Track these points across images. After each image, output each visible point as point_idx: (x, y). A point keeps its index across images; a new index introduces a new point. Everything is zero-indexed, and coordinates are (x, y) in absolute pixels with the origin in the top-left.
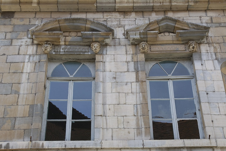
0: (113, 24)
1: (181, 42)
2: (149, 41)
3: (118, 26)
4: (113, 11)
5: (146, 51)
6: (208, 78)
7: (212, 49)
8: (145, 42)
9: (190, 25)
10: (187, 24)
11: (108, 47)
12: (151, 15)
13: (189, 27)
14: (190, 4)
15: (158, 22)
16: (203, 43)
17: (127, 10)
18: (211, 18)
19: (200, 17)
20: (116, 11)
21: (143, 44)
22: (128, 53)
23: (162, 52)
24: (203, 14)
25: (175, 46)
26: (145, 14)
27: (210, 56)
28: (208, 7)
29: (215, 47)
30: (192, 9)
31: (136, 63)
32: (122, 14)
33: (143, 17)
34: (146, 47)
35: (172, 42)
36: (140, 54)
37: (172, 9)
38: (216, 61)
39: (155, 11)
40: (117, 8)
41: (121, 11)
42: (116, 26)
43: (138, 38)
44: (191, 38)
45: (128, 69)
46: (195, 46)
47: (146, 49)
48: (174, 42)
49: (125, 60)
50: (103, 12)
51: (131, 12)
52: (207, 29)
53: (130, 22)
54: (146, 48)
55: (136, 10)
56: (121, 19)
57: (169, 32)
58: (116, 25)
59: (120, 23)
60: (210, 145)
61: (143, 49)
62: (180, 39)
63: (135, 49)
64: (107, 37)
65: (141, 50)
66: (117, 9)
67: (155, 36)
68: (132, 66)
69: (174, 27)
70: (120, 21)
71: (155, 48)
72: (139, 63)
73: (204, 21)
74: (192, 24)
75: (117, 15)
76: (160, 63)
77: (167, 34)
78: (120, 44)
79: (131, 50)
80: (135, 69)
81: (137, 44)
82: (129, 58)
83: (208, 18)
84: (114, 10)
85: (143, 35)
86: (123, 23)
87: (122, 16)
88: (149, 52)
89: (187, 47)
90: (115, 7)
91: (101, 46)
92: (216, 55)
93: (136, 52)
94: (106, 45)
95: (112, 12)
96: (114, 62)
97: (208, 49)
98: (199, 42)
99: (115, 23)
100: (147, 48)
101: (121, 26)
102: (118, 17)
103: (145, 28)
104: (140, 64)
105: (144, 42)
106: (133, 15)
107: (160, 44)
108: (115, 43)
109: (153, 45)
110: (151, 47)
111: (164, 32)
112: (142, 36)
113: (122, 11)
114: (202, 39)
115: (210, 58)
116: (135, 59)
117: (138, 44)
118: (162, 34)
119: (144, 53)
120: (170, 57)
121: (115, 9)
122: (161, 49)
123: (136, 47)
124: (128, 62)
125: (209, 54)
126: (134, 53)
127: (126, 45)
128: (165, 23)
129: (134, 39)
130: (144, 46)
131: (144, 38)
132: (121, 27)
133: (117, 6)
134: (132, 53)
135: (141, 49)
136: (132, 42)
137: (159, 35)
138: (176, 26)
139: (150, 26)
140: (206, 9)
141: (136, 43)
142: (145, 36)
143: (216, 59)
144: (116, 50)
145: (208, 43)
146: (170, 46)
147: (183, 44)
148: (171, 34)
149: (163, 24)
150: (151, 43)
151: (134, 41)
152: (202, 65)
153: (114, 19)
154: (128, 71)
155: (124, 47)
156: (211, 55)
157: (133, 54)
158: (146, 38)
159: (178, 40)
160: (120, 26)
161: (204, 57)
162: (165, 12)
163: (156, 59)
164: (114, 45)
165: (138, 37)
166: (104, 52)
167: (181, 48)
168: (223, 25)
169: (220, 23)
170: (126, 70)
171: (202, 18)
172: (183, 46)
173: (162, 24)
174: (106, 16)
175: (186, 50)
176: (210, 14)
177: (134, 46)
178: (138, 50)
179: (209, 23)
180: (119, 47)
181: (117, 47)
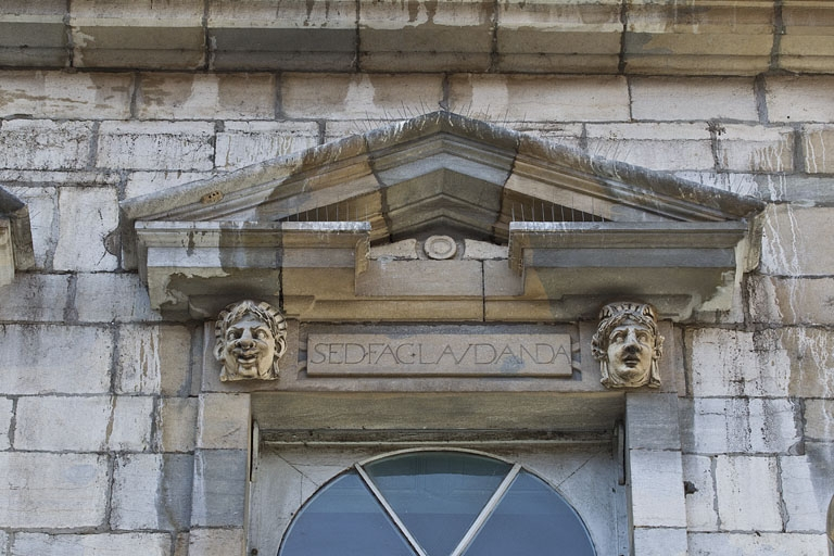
0: (39, 159)
1: (548, 313)
2: (299, 298)
3: (77, 178)
4: (52, 59)
5: (267, 376)
7: (779, 372)
8: (263, 306)
9: (617, 186)
10: (598, 177)
12: (338, 102)
13: (613, 199)
14: (639, 25)
15: (374, 153)
16: (718, 320)
17: (155, 60)
18: (797, 137)
19: (714, 127)
20: (78, 60)
21: (244, 318)
22: (128, 385)
23: (394, 384)
24: (735, 104)
25: (500, 339)
26: (298, 91)
27: (757, 423)
28: (775, 56)
29: (800, 359)
30: (661, 63)
31: (178, 463)
32: (122, 89)
33: (280, 116)
34: (271, 343)
35: (473, 310)
36: (219, 397)
37: (508, 62)
38: (800, 466)
39: (377, 75)
40: (79, 39)
41: (114, 64)
42: (61, 177)
43: (205, 275)
44: (620, 279)
45: (110, 511)
46: (647, 348)
47: (266, 363)
48: (494, 311)
49: (95, 440)
51: (186, 74)
52: (742, 214)
53: (172, 149)
54: (264, 350)
55: (226, 61)
56: (106, 128)
57: (462, 233)
58: (62, 170)
59: (93, 157)
61: (243, 353)
62: (535, 284)
63: (185, 357)
65: (230, 360)
66: (83, 50)
67: (340, 257)
68: (143, 483)
69: (501, 193)
70: (95, 138)
71: (336, 354)
72: (201, 463)
73: (738, 158)
74: (636, 178)
75: (82, 94)
76: (376, 470)
77: (441, 246)
78: (70, 318)
79: (154, 361)
80: (164, 508)
81: (206, 314)
82: (132, 424)
83: (773, 135)
84: (61, 58)
85: (249, 247)
86: (113, 156)
87: (118, 106)
88: (291, 380)
89: (587, 347)
90: (66, 38)
92: (801, 418)
93: (190, 383)
95: (47, 68)
96: (12, 449)
97: (750, 366)
98: (685, 314)
99: (55, 158)
100: (272, 352)
101: (100, 178)
102: (88, 111)
103: (274, 198)
104: (209, 476)
105: (257, 300)
106: (205, 96)
107: (385, 325)
108: (36, 307)
109: (327, 325)
110: (314, 340)
111: (421, 233)
112: (242, 259)
113: (122, 64)
114: (709, 293)
115: (757, 443)
116: (177, 438)
117: (213, 318)
118: (408, 247)
119: (249, 385)
120: (461, 424)
121: (68, 48)
122: (387, 365)
123: (192, 343)
124: (113, 457)
125: (756, 406)
126: (176, 386)
127: (114, 326)
128: (430, 166)
129: (177, 280)
130: (246, 337)
131: (253, 270)
132: (94, 184)
133: (83, 29)
134: (154, 383)
135: (224, 355)
136: (164, 299)
137: (379, 252)
138: (515, 184)
139: (310, 181)
140: (763, 65)
141: (198, 310)
142: (267, 259)
143: (801, 449)
144: (35, 361)
145: (755, 326)
146: (458, 340)
147: (558, 325)
148: (475, 248)
149: (414, 169)
150: (309, 312)
151: (178, 298)
152: (689, 489)
153: (54, 126)
154: (108, 527)
155: (104, 341)
156: (770, 414)
157: (165, 395)
158: (270, 270)
159: (520, 298)
160: (89, 177)
161: (710, 433)
162: (452, 77)
163: (344, 441)
164: (26, 324)
165: (207, 262)
167: (545, 353)
170: (93, 518)
171: (730, 132)
172: (561, 340)
173: (407, 173)
175: (575, 374)
176: (789, 105)
177: (177, 339)
178: (207, 367)
179: (775, 175)
180: (66, 335)
181: (46, 338)
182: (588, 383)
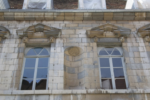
0: (12, 27)
1: (46, 37)
6: (56, 57)
7: (62, 41)
10: (50, 27)
11: (6, 39)
12: (34, 22)
13: (51, 29)
14: (55, 17)
15: (35, 26)
16: (58, 38)
17: (21, 20)
18: (66, 24)
19: (60, 24)
20: (15, 20)
22: (17, 43)
24: (61, 22)
25: (43, 39)
26: (31, 22)
27: (60, 45)
28: (65, 19)
29: (64, 40)
30: (57, 19)
31: (19, 48)
33: (29, 23)
35: (41, 37)
36: (23, 43)
37: (46, 19)
38: (63, 48)
39: (37, 20)
40: (15, 18)
41: (18, 20)
44: (51, 35)
45: (14, 51)
47: (26, 41)
48: (43, 37)
49: (14, 46)
50: (8, 20)
51: (23, 20)
53: (22, 26)
55: (26, 20)
57: (41, 32)
60: (48, 93)
61: (24, 40)
62: (45, 35)
63: (21, 41)
64: (5, 34)
67: (32, 34)
68: (17, 50)
69: (43, 29)
71: (32, 40)
72: (21, 48)
73: (61, 26)
74: (53, 28)
75: (15, 22)
76: (34, 48)
77: (39, 33)
78: (13, 38)
79: (19, 41)
82: (16, 45)
83: (64, 24)
86: (17, 26)
87: (18, 23)
88: (28, 42)
91: (2, 39)
92: (63, 44)
94: (6, 38)
95: (13, 20)
96: (8, 47)
97: (60, 41)
98: (56, 37)
99: (13, 27)
102: (16, 23)
103: (27, 29)
104: (21, 49)
106: (24, 22)
107: (35, 38)
108: (11, 37)
109: (31, 38)
111: (38, 32)
112: (24, 34)
114: (58, 36)
115: (60, 46)
116: (19, 46)
118: (37, 33)
119: (25, 43)
120: (40, 45)
122: (35, 41)
124: (15, 48)
125: (60, 44)
127: (16, 38)
129: (20, 35)
131: (25, 34)
134: (18, 42)
137: (35, 33)
138: (44, 28)
139: (30, 28)
140: (64, 19)
141: (22, 37)
142: (26, 34)
143: (63, 46)
144: (10, 41)
145: (61, 38)
146: (40, 39)
147: (47, 38)
148: (42, 33)
150: (30, 37)
152: (55, 49)
153: (13, 24)
154: (14, 53)
156: (61, 44)
157: (19, 43)
160: (15, 28)
161: (57, 45)
162: (42, 21)
163: (32, 46)
165: (22, 34)
166: (3, 42)
167: (46, 40)
168: (71, 28)
169: (69, 27)
170: (13, 52)
171: (61, 24)
172: (47, 39)
173: (37, 27)
174: (9, 22)
175: (48, 41)
176: (66, 22)
177: (20, 39)
179: (64, 27)
180: (12, 39)
181: (11, 39)
182: (49, 42)
